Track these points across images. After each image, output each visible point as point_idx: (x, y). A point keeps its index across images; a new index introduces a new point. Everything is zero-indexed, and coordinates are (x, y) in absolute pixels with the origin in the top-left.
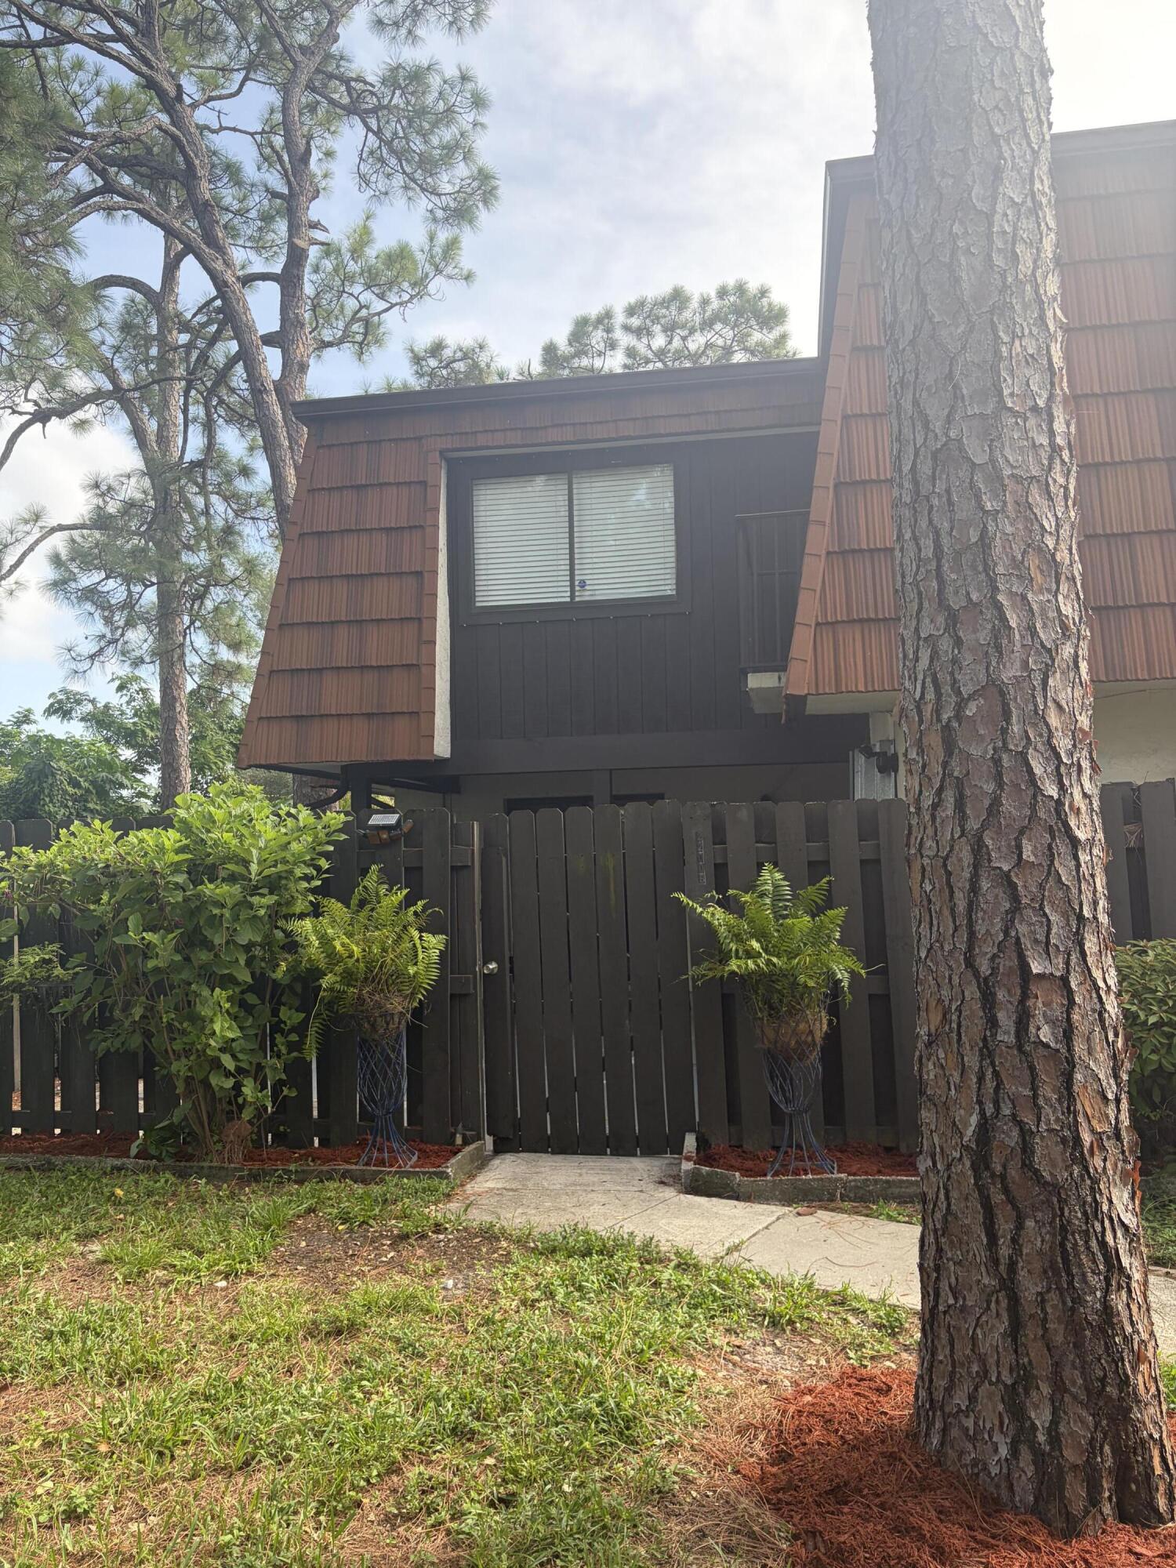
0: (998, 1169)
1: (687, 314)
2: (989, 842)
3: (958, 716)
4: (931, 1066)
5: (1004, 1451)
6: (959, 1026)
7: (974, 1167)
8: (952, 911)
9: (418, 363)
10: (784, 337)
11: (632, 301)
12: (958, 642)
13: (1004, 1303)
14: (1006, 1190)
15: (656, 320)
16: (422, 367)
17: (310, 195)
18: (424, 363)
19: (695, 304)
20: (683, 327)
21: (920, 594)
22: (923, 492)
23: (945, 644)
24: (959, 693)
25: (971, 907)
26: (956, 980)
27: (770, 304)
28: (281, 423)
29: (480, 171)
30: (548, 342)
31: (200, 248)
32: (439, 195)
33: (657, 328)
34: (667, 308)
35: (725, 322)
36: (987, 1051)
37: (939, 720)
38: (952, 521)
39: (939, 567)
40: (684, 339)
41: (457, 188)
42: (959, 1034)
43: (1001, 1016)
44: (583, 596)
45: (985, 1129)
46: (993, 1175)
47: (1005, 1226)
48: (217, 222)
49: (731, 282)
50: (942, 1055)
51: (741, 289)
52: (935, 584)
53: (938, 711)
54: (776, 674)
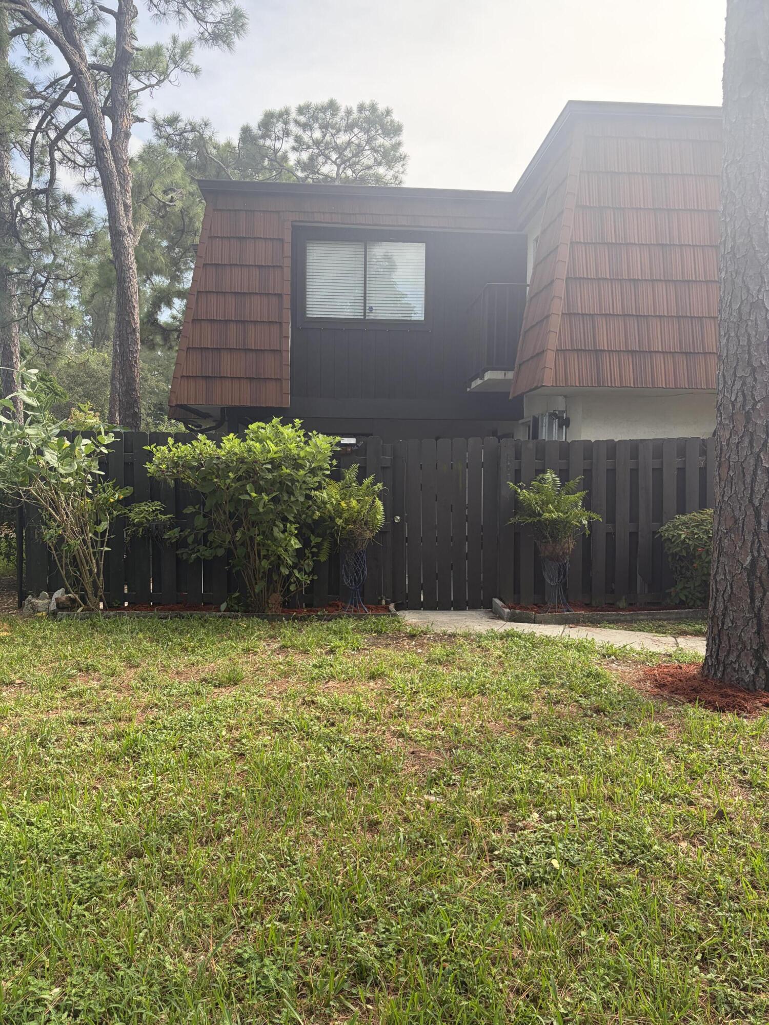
0: (759, 575)
1: (337, 119)
2: (762, 456)
3: (754, 408)
4: (726, 541)
5: (752, 672)
6: (743, 525)
7: (748, 575)
8: (744, 483)
9: (158, 129)
10: (399, 144)
11: (302, 104)
12: (755, 380)
13: (755, 622)
14: (761, 582)
15: (316, 119)
16: (161, 131)
17: (132, 14)
18: (163, 129)
19: (342, 113)
20: (333, 128)
21: (738, 359)
22: (744, 318)
23: (750, 380)
24: (754, 399)
25: (753, 481)
26: (743, 508)
27: (392, 121)
28: (115, 174)
29: (236, 11)
30: (245, 124)
31: (65, 45)
32: (206, 22)
33: (316, 125)
34: (324, 113)
35: (362, 129)
36: (756, 533)
37: (744, 409)
38: (756, 332)
39: (749, 350)
40: (333, 135)
41: (218, 20)
42: (743, 528)
43: (762, 520)
44: (371, 316)
45: (754, 562)
46: (756, 577)
47: (758, 595)
48: (76, 28)
49: (367, 102)
50: (733, 536)
51: (373, 108)
52: (747, 356)
53: (744, 406)
54: (503, 372)
